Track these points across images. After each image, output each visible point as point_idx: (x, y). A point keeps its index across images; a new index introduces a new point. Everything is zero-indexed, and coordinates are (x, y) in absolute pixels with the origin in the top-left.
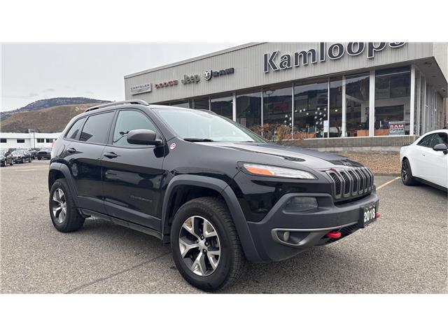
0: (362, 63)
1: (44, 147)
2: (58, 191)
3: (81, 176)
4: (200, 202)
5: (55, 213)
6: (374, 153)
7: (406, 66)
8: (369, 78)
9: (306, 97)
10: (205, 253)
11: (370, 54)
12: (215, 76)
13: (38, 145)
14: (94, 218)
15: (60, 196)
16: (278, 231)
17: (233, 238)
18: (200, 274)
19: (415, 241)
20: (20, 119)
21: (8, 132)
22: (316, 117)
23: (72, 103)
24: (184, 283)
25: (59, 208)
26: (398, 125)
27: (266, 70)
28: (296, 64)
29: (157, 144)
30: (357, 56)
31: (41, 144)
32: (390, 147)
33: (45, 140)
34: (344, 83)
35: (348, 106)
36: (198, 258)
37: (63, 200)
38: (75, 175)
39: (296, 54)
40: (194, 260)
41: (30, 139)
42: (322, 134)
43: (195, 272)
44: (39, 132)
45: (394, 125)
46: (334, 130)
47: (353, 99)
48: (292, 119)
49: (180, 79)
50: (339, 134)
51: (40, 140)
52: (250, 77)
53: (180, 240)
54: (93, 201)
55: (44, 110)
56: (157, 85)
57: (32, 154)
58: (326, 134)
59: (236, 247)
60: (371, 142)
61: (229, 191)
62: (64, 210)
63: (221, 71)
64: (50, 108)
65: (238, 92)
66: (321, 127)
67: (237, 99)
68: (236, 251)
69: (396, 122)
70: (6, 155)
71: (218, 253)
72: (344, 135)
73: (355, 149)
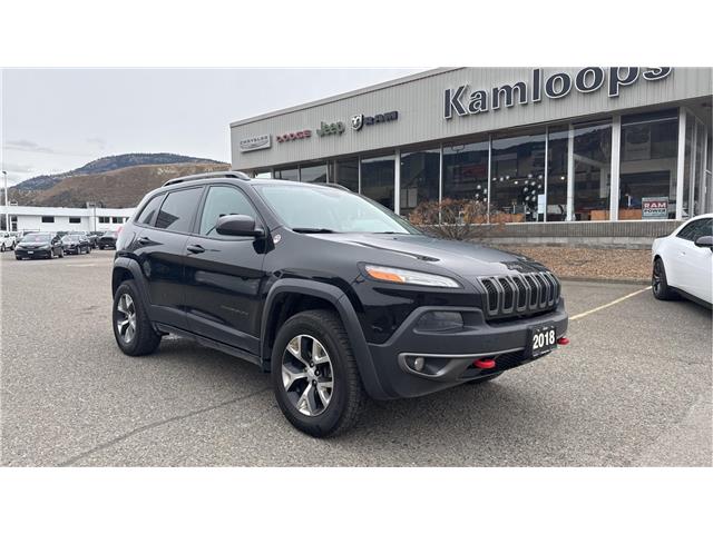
0: (600, 104)
1: (109, 229)
2: (124, 297)
3: (154, 277)
4: (309, 316)
5: (120, 328)
6: (618, 247)
7: (671, 110)
8: (611, 128)
9: (514, 156)
10: (315, 385)
11: (613, 91)
12: (368, 124)
13: (101, 227)
14: (176, 337)
15: (128, 305)
16: (407, 357)
17: (350, 365)
18: (308, 413)
19: (639, 382)
20: (75, 188)
21: (56, 206)
22: (526, 189)
23: (152, 162)
24: (288, 426)
25: (127, 322)
26: (657, 203)
27: (447, 114)
28: (495, 105)
29: (257, 235)
30: (591, 93)
31: (104, 225)
32: (644, 239)
33: (111, 220)
34: (571, 135)
35: (576, 172)
36: (306, 392)
37: (131, 310)
38: (148, 275)
39: (495, 90)
40: (300, 394)
41: (88, 217)
42: (536, 216)
43: (301, 410)
44: (102, 207)
45: (651, 204)
46: (555, 209)
47: (586, 160)
48: (488, 191)
49: (315, 128)
50: (562, 216)
51: (104, 220)
52: (423, 125)
53: (284, 368)
54: (172, 313)
55: (111, 173)
56: (279, 138)
57: (91, 240)
58: (541, 216)
59: (353, 377)
60: (612, 231)
61: (345, 302)
62: (133, 323)
63: (377, 117)
64: (119, 170)
65: (403, 149)
66: (533, 205)
67: (402, 160)
68: (353, 382)
69: (654, 199)
70: (53, 242)
71: (331, 384)
72: (570, 217)
73: (586, 241)
